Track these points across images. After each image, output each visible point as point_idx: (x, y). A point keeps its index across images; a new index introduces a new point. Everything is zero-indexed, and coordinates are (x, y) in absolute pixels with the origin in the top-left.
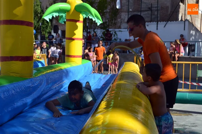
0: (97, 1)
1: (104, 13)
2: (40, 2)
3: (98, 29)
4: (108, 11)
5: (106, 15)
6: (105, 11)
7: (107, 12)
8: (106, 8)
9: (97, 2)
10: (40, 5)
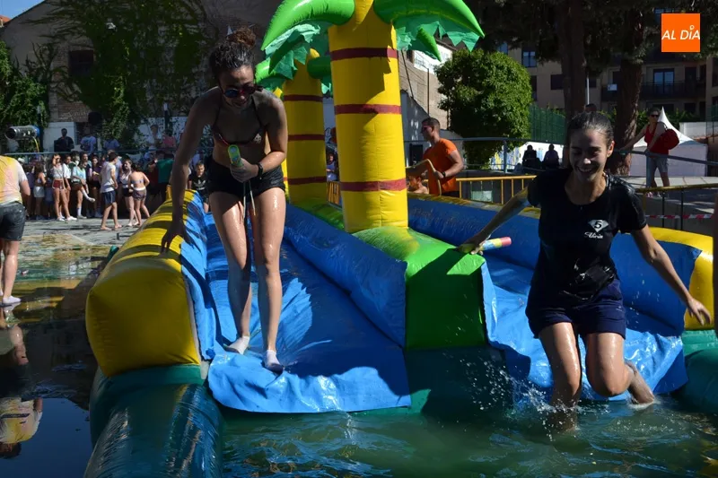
0: (171, 45)
1: (194, 74)
2: (8, 48)
3: (178, 116)
4: (204, 69)
5: (198, 80)
6: (194, 71)
7: (199, 73)
8: (198, 63)
9: (171, 48)
10: (9, 57)
